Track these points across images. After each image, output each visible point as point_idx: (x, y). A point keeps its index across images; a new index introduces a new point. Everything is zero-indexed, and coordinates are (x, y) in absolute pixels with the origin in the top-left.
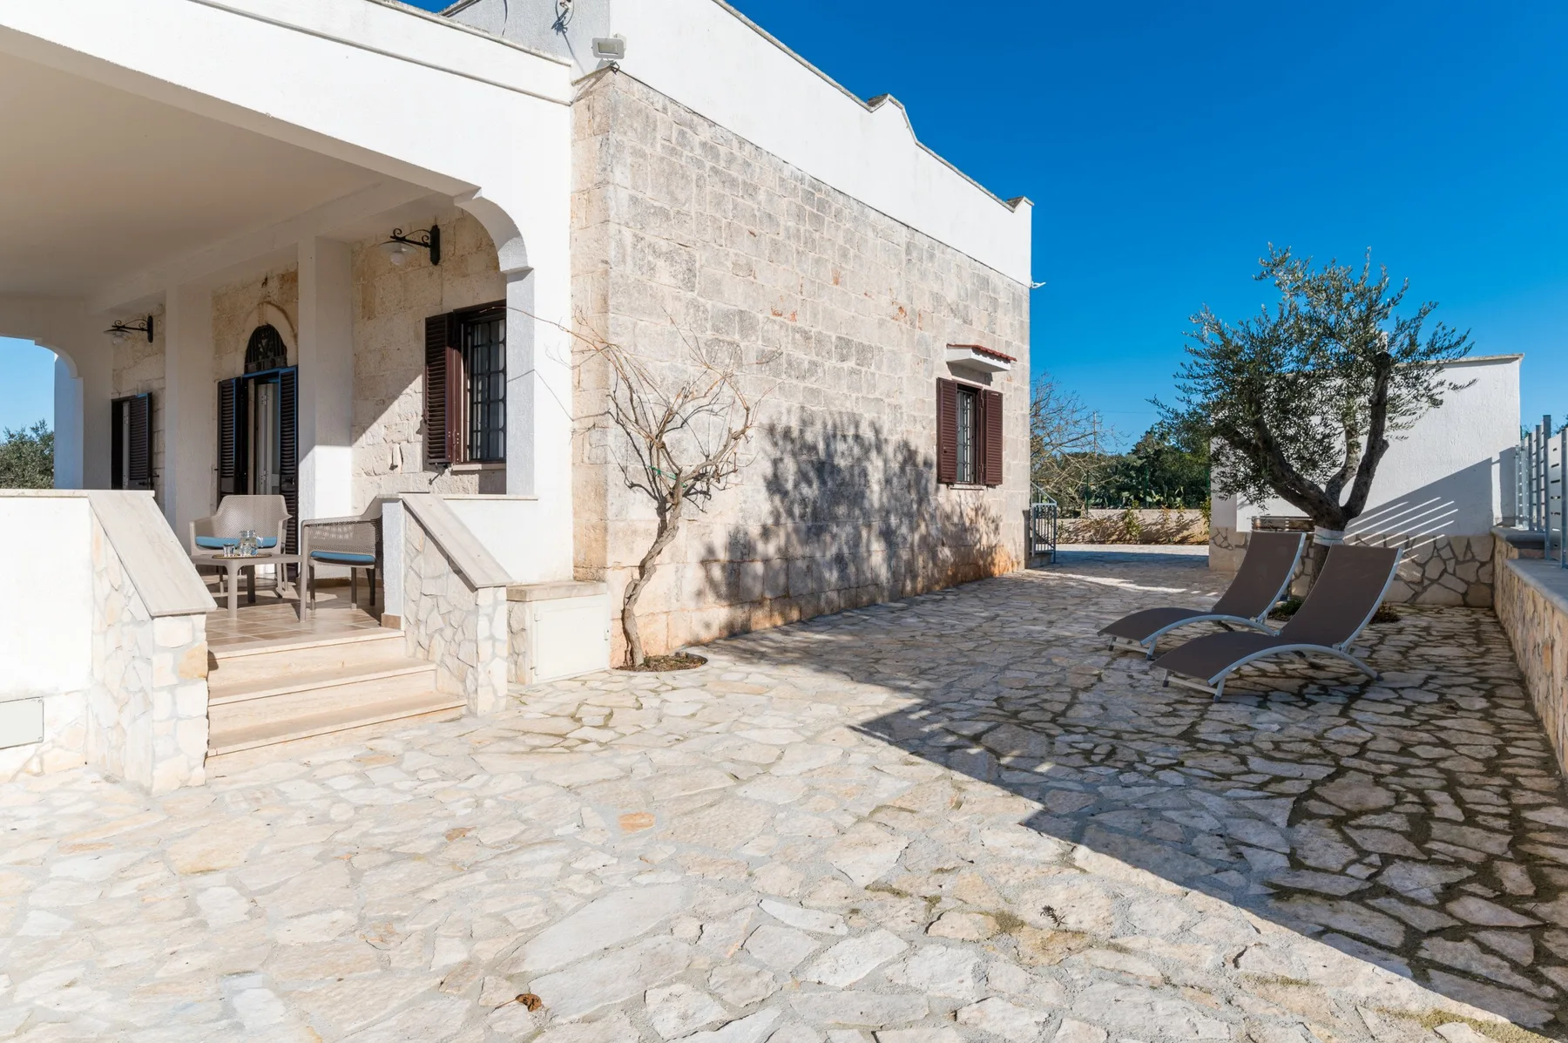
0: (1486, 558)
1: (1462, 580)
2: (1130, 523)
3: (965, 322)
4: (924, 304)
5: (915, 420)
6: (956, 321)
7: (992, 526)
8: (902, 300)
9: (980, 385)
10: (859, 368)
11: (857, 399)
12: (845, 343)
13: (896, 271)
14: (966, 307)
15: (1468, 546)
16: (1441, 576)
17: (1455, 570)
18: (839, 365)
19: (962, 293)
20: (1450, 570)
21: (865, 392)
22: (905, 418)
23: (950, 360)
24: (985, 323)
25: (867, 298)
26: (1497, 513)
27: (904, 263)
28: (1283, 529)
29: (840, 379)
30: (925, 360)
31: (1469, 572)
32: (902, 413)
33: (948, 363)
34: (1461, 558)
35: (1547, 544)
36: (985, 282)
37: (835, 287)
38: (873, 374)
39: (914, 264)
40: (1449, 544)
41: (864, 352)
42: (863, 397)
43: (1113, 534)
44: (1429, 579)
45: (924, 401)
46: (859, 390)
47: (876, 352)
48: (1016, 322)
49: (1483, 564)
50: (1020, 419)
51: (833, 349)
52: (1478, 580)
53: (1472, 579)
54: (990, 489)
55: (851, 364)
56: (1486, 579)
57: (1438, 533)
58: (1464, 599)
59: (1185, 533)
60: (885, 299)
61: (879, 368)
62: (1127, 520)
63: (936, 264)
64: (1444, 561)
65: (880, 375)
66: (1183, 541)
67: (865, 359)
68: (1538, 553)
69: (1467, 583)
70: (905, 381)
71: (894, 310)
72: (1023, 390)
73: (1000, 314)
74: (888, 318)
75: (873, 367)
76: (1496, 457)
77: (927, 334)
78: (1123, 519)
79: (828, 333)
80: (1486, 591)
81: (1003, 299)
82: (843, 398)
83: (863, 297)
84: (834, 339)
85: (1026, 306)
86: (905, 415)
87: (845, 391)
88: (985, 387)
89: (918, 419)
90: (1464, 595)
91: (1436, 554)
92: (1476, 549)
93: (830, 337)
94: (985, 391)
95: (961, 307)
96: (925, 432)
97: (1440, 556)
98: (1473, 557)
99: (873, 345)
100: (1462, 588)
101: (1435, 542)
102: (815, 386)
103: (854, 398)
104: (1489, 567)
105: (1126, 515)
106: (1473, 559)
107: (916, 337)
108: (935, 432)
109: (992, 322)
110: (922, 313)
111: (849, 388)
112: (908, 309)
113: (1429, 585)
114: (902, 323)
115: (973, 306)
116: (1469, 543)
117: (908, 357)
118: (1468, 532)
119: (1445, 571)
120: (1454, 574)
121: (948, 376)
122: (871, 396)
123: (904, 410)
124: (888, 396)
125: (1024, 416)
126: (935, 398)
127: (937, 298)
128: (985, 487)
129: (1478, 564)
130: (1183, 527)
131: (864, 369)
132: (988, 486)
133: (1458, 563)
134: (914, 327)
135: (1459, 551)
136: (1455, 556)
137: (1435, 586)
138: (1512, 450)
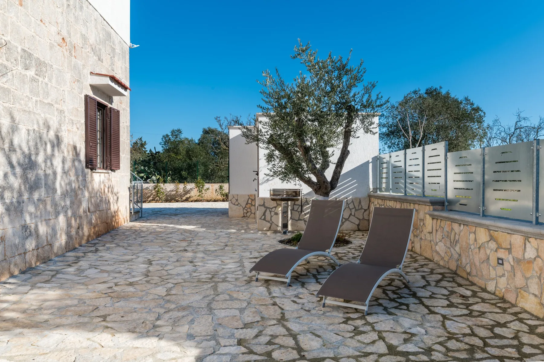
0: (366, 208)
1: (358, 218)
2: (158, 191)
3: (99, 59)
4: (77, 40)
5: (73, 123)
6: (95, 57)
7: (115, 198)
8: (64, 34)
9: (107, 103)
10: (37, 77)
11: (36, 101)
12: (27, 55)
13: (60, 10)
14: (100, 49)
15: (360, 202)
16: (350, 216)
17: (355, 214)
18: (24, 72)
19: (98, 40)
20: (353, 214)
21: (41, 97)
22: (67, 120)
23: (91, 83)
24: (109, 64)
25: (41, 24)
26: (371, 187)
27: (65, 5)
28: (283, 195)
29: (24, 83)
30: (78, 81)
31: (360, 214)
32: (65, 117)
33: (91, 85)
34: (357, 208)
35: (446, 204)
36: (109, 35)
37: (20, 7)
38: (47, 84)
39: (72, 9)
40: (353, 202)
41: (40, 65)
42: (40, 101)
43: (149, 197)
44: (345, 219)
45: (77, 110)
46: (38, 95)
47: (48, 68)
48: (123, 67)
49: (365, 210)
50: (125, 127)
51: (19, 58)
52: (363, 218)
53: (361, 218)
54: (113, 173)
55: (31, 73)
56: (366, 217)
57: (349, 196)
58: (358, 227)
59: (188, 196)
60: (54, 29)
61: (50, 80)
62: (157, 190)
63: (84, 14)
64: (351, 209)
65: (52, 86)
66: (187, 200)
67: (41, 71)
68: (439, 207)
69: (359, 219)
70: (66, 93)
71: (59, 39)
72: (127, 110)
73: (116, 58)
74: (56, 44)
75: (46, 79)
76: (371, 161)
77: (79, 62)
78: (155, 189)
79: (16, 44)
80: (366, 222)
81: (118, 51)
82: (27, 99)
83: (39, 22)
84: (19, 50)
85: (128, 57)
86: (66, 119)
87: (28, 94)
88: (110, 106)
89: (74, 123)
90: (358, 225)
91: (347, 206)
92: (363, 203)
93: (17, 47)
94: (110, 108)
95: (97, 49)
96: (79, 132)
97: (349, 207)
98: (362, 207)
99: (46, 62)
100: (357, 222)
101: (347, 201)
102: (6, 86)
103: (34, 101)
104: (367, 212)
105: (156, 187)
106: (362, 208)
107: (73, 63)
108: (84, 133)
109: (112, 64)
110: (76, 46)
111: (31, 91)
112: (67, 40)
113: (345, 222)
114: (64, 51)
115: (103, 50)
116: (360, 201)
117: (68, 76)
118: (359, 196)
119: (351, 214)
120: (354, 216)
121: (91, 94)
122: (46, 101)
123: (66, 113)
124: (56, 103)
125: (127, 126)
126: (84, 109)
127: (84, 38)
128: (110, 171)
129: (363, 211)
130: (187, 192)
131: (41, 79)
132: (112, 170)
133: (356, 210)
134: (71, 55)
135: (356, 204)
136: (355, 207)
137: (347, 222)
138: (376, 157)
